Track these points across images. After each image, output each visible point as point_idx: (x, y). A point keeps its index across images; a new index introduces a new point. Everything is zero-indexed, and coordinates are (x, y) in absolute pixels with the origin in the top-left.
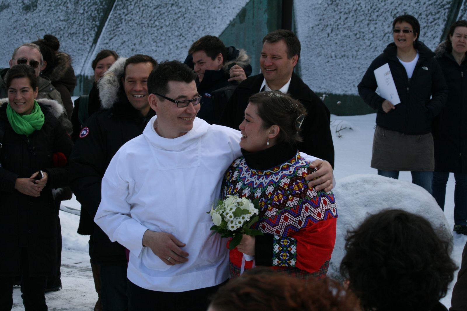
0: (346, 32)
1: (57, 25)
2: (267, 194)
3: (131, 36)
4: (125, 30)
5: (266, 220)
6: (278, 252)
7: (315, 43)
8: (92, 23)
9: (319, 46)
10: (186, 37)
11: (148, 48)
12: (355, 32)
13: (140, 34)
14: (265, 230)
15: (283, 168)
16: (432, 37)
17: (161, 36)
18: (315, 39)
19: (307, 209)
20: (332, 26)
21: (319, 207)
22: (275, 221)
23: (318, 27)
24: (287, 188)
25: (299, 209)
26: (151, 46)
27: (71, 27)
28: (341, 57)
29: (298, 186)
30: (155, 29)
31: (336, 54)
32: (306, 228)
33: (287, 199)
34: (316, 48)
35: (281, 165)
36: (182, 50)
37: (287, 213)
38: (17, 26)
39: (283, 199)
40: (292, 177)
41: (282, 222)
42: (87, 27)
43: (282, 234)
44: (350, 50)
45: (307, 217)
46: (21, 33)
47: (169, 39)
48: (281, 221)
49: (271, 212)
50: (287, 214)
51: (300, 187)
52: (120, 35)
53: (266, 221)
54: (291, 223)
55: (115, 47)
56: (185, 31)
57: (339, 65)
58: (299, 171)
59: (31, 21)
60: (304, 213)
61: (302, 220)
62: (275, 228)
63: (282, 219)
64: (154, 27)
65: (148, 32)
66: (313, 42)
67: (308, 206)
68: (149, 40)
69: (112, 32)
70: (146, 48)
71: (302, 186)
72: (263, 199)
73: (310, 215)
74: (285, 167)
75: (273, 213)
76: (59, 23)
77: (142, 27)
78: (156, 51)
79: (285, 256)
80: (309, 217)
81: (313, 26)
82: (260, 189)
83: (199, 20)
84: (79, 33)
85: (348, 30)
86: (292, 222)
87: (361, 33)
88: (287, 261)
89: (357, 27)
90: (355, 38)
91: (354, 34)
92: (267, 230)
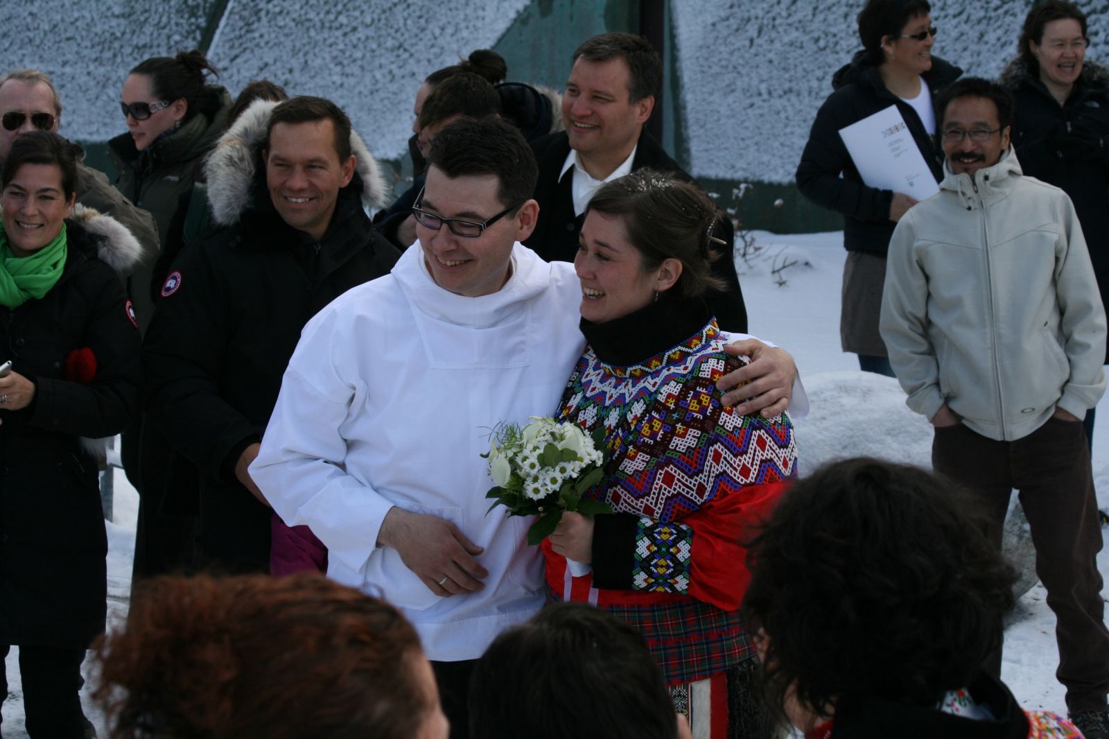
0: (794, 34)
1: (106, 27)
2: (629, 419)
3: (281, 51)
4: (266, 37)
5: (621, 480)
6: (648, 557)
7: (720, 60)
8: (189, 22)
9: (730, 68)
10: (413, 50)
11: (323, 78)
12: (816, 35)
13: (304, 45)
14: (620, 505)
15: (672, 359)
16: (999, 44)
17: (354, 50)
18: (721, 53)
19: (717, 457)
20: (759, 21)
21: (746, 453)
22: (640, 484)
23: (726, 23)
24: (672, 406)
25: (699, 456)
26: (330, 75)
27: (138, 30)
28: (782, 93)
29: (700, 402)
30: (339, 33)
31: (772, 88)
32: (713, 503)
33: (671, 433)
34: (721, 73)
35: (667, 354)
36: (403, 81)
37: (671, 466)
38: (9, 31)
39: (661, 432)
40: (687, 380)
41: (658, 487)
42: (177, 31)
43: (658, 516)
44: (804, 77)
45: (717, 476)
46: (20, 48)
47: (373, 57)
48: (657, 484)
49: (634, 463)
50: (671, 469)
51: (703, 403)
52: (256, 50)
53: (622, 483)
54: (681, 491)
55: (245, 77)
56: (410, 38)
57: (778, 113)
58: (704, 366)
59: (45, 18)
60: (711, 466)
61: (705, 484)
62: (642, 502)
63: (659, 479)
64: (337, 29)
65: (321, 40)
66: (715, 60)
67: (720, 450)
68: (324, 59)
69: (237, 43)
70: (318, 80)
71: (708, 401)
72: (620, 431)
73: (724, 471)
74: (677, 357)
75: (637, 464)
76: (109, 21)
77: (308, 29)
78: (342, 85)
79: (662, 566)
80: (720, 477)
81: (715, 20)
82: (618, 409)
83: (443, 11)
84: (159, 46)
85: (797, 29)
86: (683, 487)
87: (830, 37)
88: (667, 580)
89: (819, 22)
90: (815, 48)
91: (813, 38)
92: (625, 504)
